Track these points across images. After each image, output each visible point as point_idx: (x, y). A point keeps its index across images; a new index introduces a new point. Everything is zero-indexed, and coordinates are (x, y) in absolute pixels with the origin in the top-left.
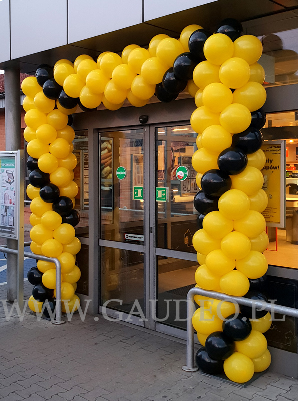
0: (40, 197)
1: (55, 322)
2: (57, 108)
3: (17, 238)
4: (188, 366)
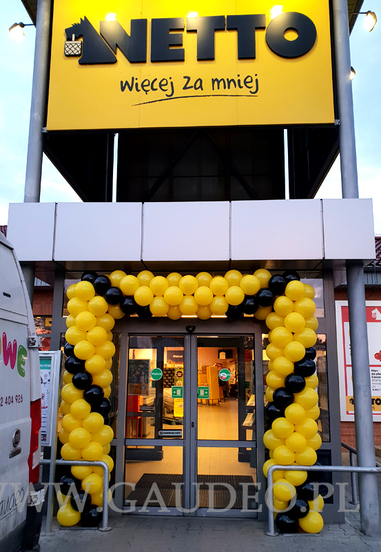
0: (72, 384)
1: (103, 529)
2: (107, 312)
3: (50, 445)
4: (272, 532)
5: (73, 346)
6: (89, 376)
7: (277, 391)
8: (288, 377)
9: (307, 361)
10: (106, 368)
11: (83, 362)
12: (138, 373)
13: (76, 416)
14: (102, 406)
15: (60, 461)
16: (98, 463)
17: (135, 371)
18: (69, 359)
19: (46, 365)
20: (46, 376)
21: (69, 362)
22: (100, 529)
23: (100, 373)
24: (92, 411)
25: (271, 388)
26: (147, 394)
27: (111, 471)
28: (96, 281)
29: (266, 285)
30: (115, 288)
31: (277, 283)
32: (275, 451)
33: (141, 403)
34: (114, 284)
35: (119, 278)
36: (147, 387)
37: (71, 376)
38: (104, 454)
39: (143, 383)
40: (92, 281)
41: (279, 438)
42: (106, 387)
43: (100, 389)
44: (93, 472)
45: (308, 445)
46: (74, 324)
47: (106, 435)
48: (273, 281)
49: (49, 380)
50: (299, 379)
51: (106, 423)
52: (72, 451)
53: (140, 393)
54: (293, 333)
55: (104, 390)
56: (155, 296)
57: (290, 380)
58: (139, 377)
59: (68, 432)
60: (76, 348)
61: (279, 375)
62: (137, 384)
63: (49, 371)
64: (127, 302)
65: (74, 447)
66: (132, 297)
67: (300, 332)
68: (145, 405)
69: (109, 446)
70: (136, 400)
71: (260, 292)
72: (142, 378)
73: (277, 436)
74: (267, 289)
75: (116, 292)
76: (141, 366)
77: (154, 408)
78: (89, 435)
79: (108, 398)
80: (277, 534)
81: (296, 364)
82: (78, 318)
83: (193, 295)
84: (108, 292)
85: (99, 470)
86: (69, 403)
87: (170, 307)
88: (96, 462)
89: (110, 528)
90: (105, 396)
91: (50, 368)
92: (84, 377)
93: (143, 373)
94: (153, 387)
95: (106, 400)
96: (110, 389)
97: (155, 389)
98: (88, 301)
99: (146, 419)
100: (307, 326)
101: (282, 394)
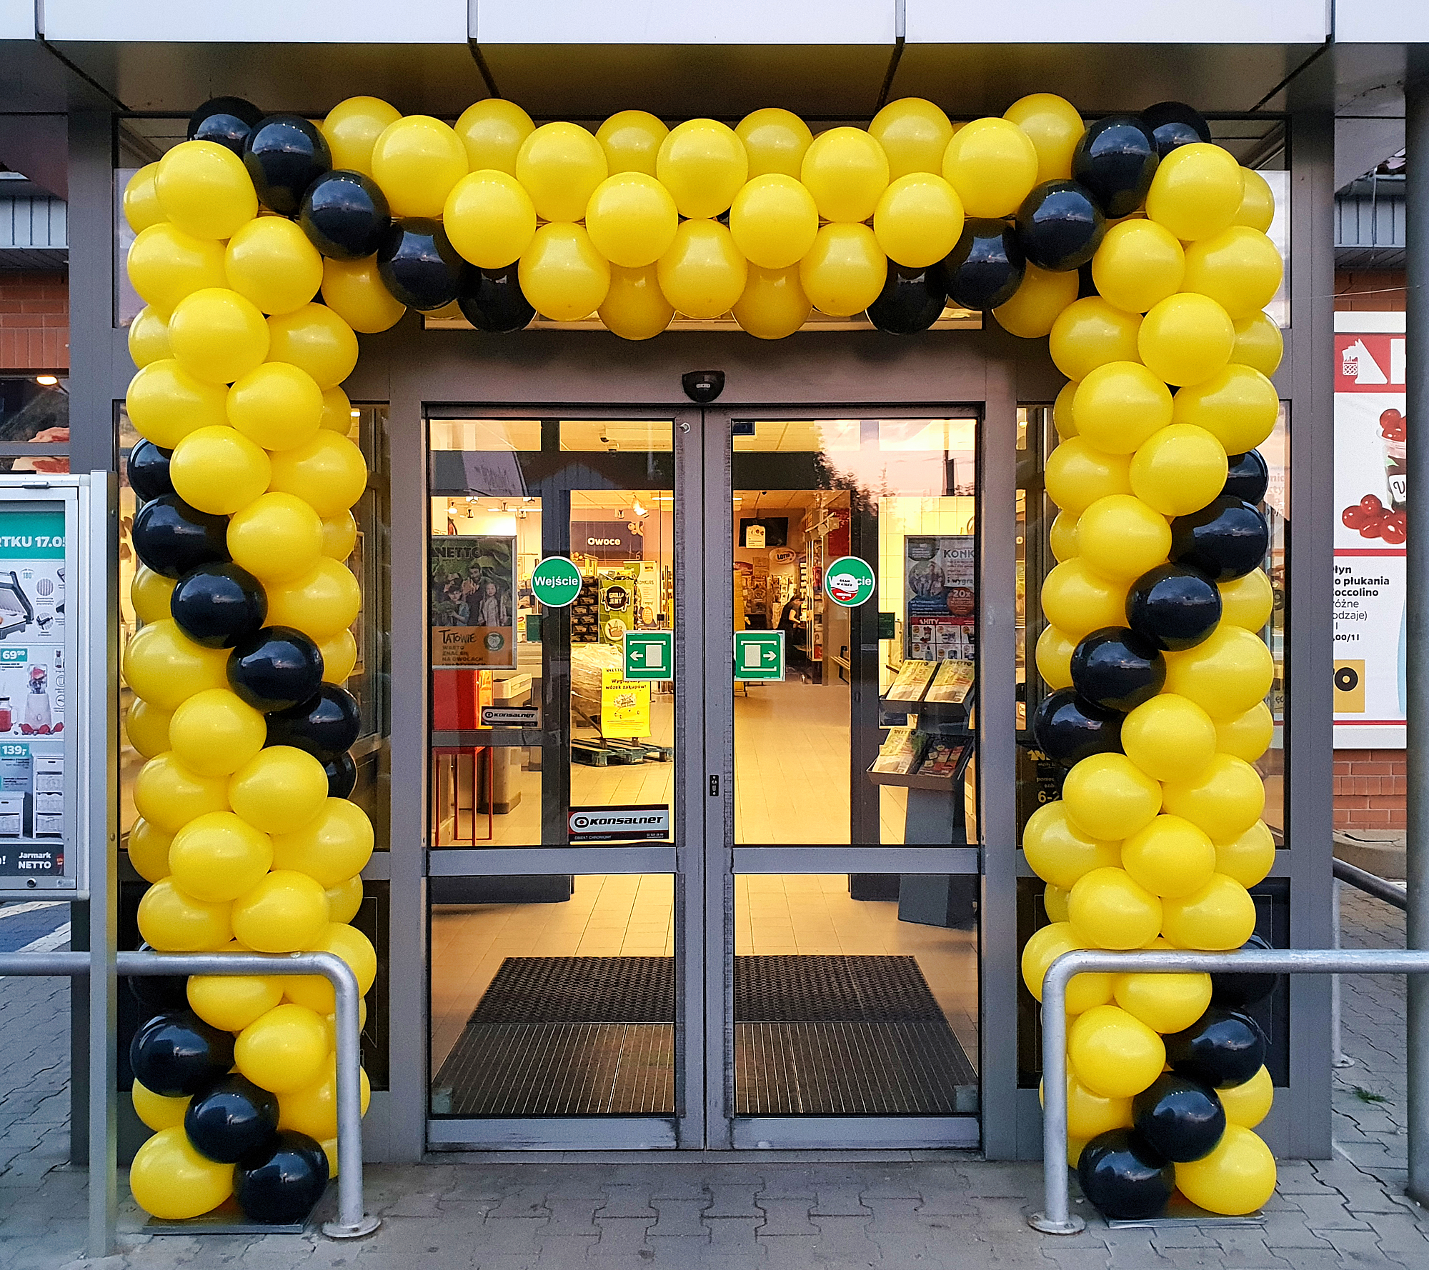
0: (171, 621)
1: (343, 1230)
2: (319, 298)
3: (83, 894)
4: (1058, 1216)
5: (167, 453)
6: (252, 587)
7: (1090, 643)
8: (1144, 584)
9: (1232, 513)
10: (326, 551)
11: (220, 524)
12: (470, 587)
13: (195, 766)
14: (316, 718)
15: (137, 959)
16: (307, 960)
17: (459, 581)
18: (149, 513)
19: (42, 541)
20: (45, 588)
21: (152, 523)
22: (329, 1229)
23: (300, 573)
24: (272, 740)
25: (1065, 632)
26: (509, 662)
27: (365, 986)
28: (259, 144)
29: (1060, 168)
30: (348, 175)
31: (1114, 158)
32: (1079, 891)
33: (484, 697)
34: (344, 159)
35: (366, 134)
36: (506, 639)
37: (165, 588)
38: (331, 920)
39: (493, 624)
40: (239, 148)
41: (1091, 840)
42: (333, 636)
43: (305, 646)
44: (285, 1000)
45: (1221, 866)
46: (162, 350)
47: (337, 840)
48: (1097, 148)
49: (61, 609)
50: (1194, 591)
51: (339, 788)
52: (191, 914)
53: (483, 662)
54: (1174, 390)
55: (326, 652)
56: (541, 222)
57: (1153, 597)
58: (475, 601)
59: (166, 832)
60: (178, 464)
61: (1100, 573)
62: (472, 629)
63: (55, 565)
64: (411, 247)
65: (195, 897)
66: (433, 228)
67: (1208, 382)
68: (500, 704)
69: (357, 884)
70: (466, 685)
71: (1034, 199)
72: (490, 606)
73: (1082, 829)
74: (1068, 186)
75: (354, 197)
76: (483, 561)
77: (537, 716)
78: (263, 848)
79: (343, 684)
80: (1079, 1223)
81: (1180, 526)
82: (179, 319)
83: (724, 218)
84: (320, 198)
85: (314, 989)
86: (164, 710)
87: (617, 273)
88: (297, 959)
89: (372, 1223)
90: (327, 677)
91: (60, 553)
92: (224, 591)
93: (491, 588)
94: (530, 636)
95: (334, 693)
96: (350, 644)
97: (538, 647)
98: (226, 242)
99: (504, 753)
100: (1240, 356)
101: (1116, 656)
